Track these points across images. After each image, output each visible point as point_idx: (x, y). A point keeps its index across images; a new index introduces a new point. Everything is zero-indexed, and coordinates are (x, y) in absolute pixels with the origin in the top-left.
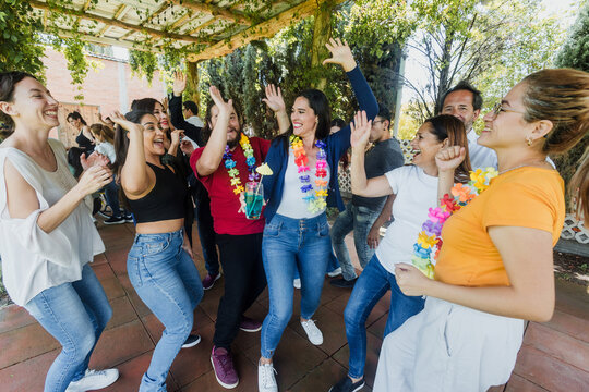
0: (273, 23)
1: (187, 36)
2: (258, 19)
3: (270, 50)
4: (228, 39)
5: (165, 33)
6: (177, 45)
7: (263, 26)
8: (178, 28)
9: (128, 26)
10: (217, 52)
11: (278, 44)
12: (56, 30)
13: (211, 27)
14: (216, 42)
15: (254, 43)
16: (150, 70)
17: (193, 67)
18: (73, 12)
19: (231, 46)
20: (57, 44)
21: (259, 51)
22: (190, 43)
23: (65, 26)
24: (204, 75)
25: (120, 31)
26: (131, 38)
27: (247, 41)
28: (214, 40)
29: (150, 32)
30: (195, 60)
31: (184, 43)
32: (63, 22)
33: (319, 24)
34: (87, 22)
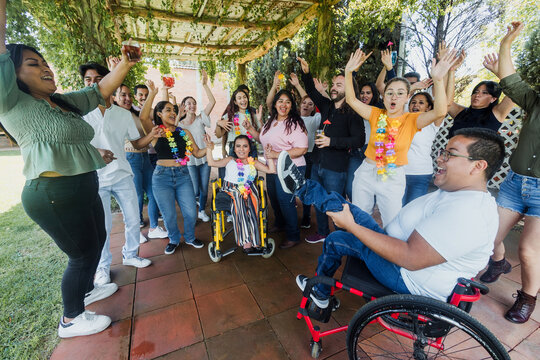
0: (292, 28)
1: (234, 45)
2: (280, 25)
3: (293, 47)
4: (262, 43)
5: (218, 46)
6: (227, 53)
7: (284, 30)
8: (226, 41)
9: (194, 45)
10: (255, 54)
11: (298, 42)
12: (152, 55)
13: (248, 37)
14: (255, 46)
15: (280, 43)
16: (212, 74)
17: (242, 68)
18: (162, 42)
19: (265, 48)
20: (155, 63)
21: (286, 49)
22: (237, 50)
23: (157, 51)
24: (251, 75)
25: (191, 50)
26: (198, 52)
27: (275, 43)
28: (253, 45)
29: (209, 46)
30: (243, 62)
31: (232, 51)
32: (157, 49)
33: (321, 23)
34: (169, 47)
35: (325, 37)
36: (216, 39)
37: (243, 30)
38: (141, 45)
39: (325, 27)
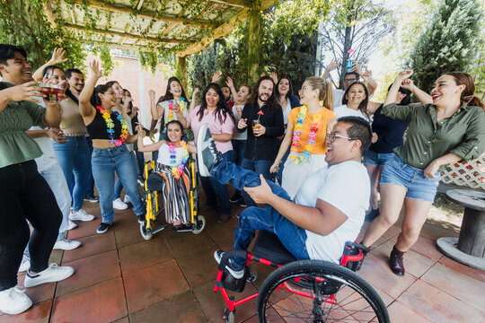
0: (227, 28)
1: (174, 39)
2: (216, 24)
3: (228, 45)
4: (200, 40)
5: (159, 39)
6: (168, 46)
7: (219, 29)
8: (166, 35)
9: (134, 36)
10: (193, 49)
11: (232, 41)
12: (91, 41)
13: (187, 32)
14: (194, 42)
15: (216, 41)
16: (154, 64)
17: (183, 61)
18: (101, 30)
19: (203, 44)
20: (94, 51)
21: (221, 47)
22: (177, 44)
23: (96, 39)
24: (191, 67)
25: (133, 41)
26: (138, 43)
27: (212, 40)
28: (193, 41)
29: (149, 38)
30: (183, 55)
31: (173, 45)
32: (96, 37)
33: (251, 26)
34: (108, 36)
35: (255, 38)
36: (156, 32)
37: (182, 27)
38: (80, 32)
39: (255, 29)
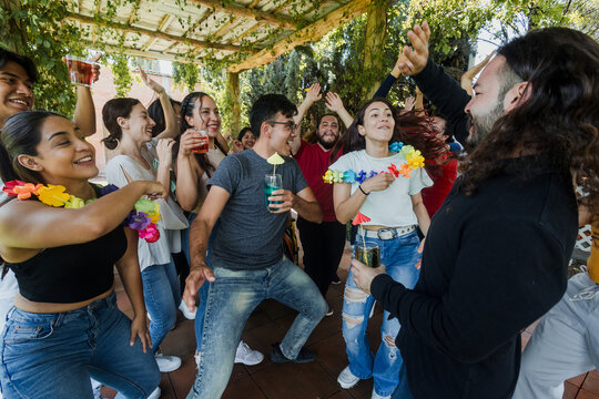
0: (321, 27)
1: (230, 45)
2: (303, 22)
3: (315, 55)
4: (271, 46)
5: (208, 43)
6: (219, 55)
7: (309, 29)
8: (220, 38)
9: (172, 37)
10: (260, 61)
11: (324, 48)
12: (103, 45)
13: (254, 34)
14: (259, 50)
15: (298, 48)
16: (192, 82)
17: (234, 78)
18: (119, 26)
19: (274, 53)
21: (304, 57)
22: (232, 52)
23: (111, 41)
24: (245, 86)
25: (164, 44)
26: (174, 50)
27: (291, 46)
28: (256, 49)
29: (193, 42)
30: (237, 70)
31: (227, 52)
32: (110, 36)
34: (130, 35)
35: (378, 43)
36: (204, 32)
37: (251, 21)
38: (85, 25)
